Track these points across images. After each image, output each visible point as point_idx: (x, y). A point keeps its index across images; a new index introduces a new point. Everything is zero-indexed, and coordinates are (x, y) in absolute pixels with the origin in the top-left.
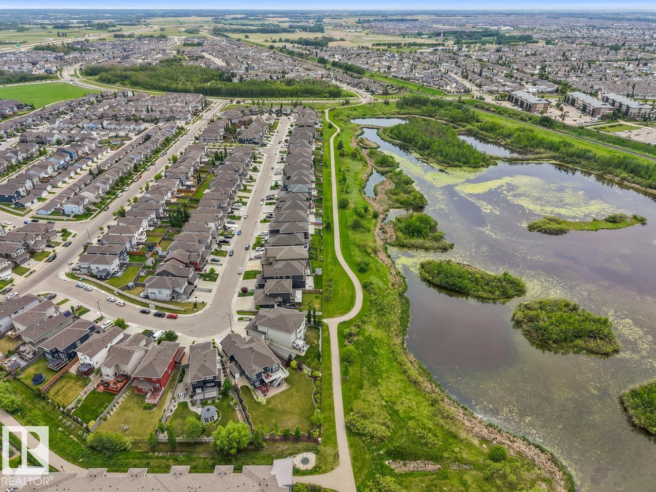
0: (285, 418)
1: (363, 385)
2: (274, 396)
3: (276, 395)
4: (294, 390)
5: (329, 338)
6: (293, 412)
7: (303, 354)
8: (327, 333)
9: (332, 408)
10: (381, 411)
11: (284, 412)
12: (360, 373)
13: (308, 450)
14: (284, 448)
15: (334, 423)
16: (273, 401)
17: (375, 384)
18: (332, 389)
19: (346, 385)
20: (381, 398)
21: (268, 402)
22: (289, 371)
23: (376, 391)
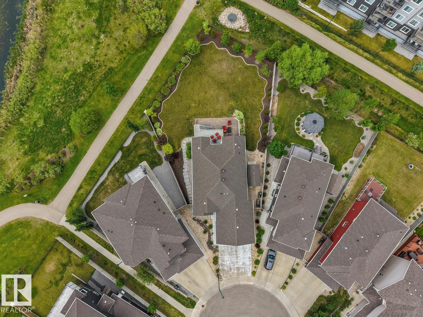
0: (225, 77)
1: (105, 74)
2: (220, 116)
3: (216, 117)
4: (192, 112)
5: (85, 180)
6: (210, 80)
7: (144, 163)
8: (82, 191)
9: (165, 61)
10: (113, 29)
11: (222, 85)
12: (95, 94)
13: (223, 27)
14: (246, 40)
15: (176, 41)
16: (226, 108)
17: (89, 67)
18: (146, 88)
19: (125, 84)
20: (100, 46)
21: (231, 111)
22: (180, 146)
23: (97, 58)
